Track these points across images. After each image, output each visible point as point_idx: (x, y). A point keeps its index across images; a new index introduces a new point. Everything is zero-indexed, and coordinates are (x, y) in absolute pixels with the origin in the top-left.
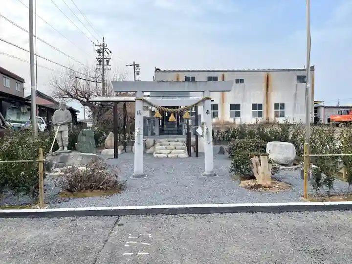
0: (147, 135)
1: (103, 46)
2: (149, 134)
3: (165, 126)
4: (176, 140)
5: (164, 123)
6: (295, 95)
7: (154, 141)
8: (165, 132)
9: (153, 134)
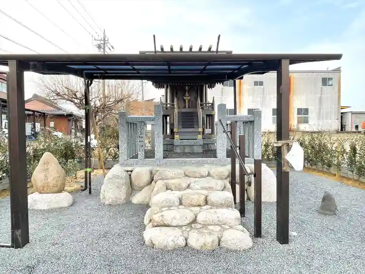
0: (136, 157)
1: (104, 40)
2: (141, 154)
3: (176, 136)
4: (204, 170)
5: (175, 130)
6: (320, 99)
7: (151, 173)
8: (178, 150)
9: (150, 154)
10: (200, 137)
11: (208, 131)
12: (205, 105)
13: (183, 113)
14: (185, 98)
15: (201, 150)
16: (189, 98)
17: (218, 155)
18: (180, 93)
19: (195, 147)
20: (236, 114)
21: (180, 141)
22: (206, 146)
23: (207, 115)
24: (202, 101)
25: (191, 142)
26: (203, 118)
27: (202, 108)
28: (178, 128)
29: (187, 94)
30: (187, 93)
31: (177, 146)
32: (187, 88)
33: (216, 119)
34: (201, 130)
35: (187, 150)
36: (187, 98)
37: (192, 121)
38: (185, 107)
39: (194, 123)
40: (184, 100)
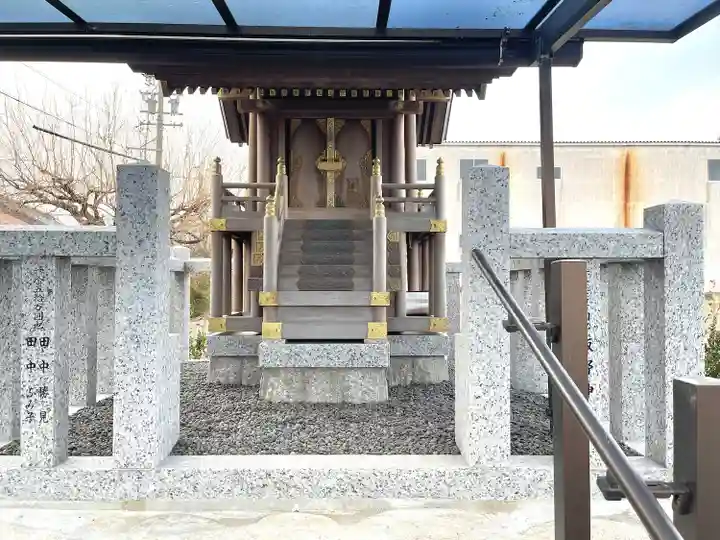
3: (271, 327)
5: (265, 298)
10: (379, 329)
11: (415, 300)
12: (403, 193)
13: (311, 225)
14: (322, 166)
15: (379, 393)
16: (339, 166)
17: (465, 429)
18: (302, 148)
19: (352, 376)
20: (553, 225)
21: (285, 349)
22: (408, 365)
23: (413, 237)
24: (390, 174)
25: (340, 354)
26: (393, 248)
27: (391, 207)
28: (278, 289)
29: (331, 152)
30: (331, 145)
31: (274, 371)
32: (331, 125)
33: (452, 252)
34: (381, 298)
35: (318, 392)
36: (330, 167)
37: (346, 256)
38: (322, 203)
39: (355, 267)
40: (321, 176)
